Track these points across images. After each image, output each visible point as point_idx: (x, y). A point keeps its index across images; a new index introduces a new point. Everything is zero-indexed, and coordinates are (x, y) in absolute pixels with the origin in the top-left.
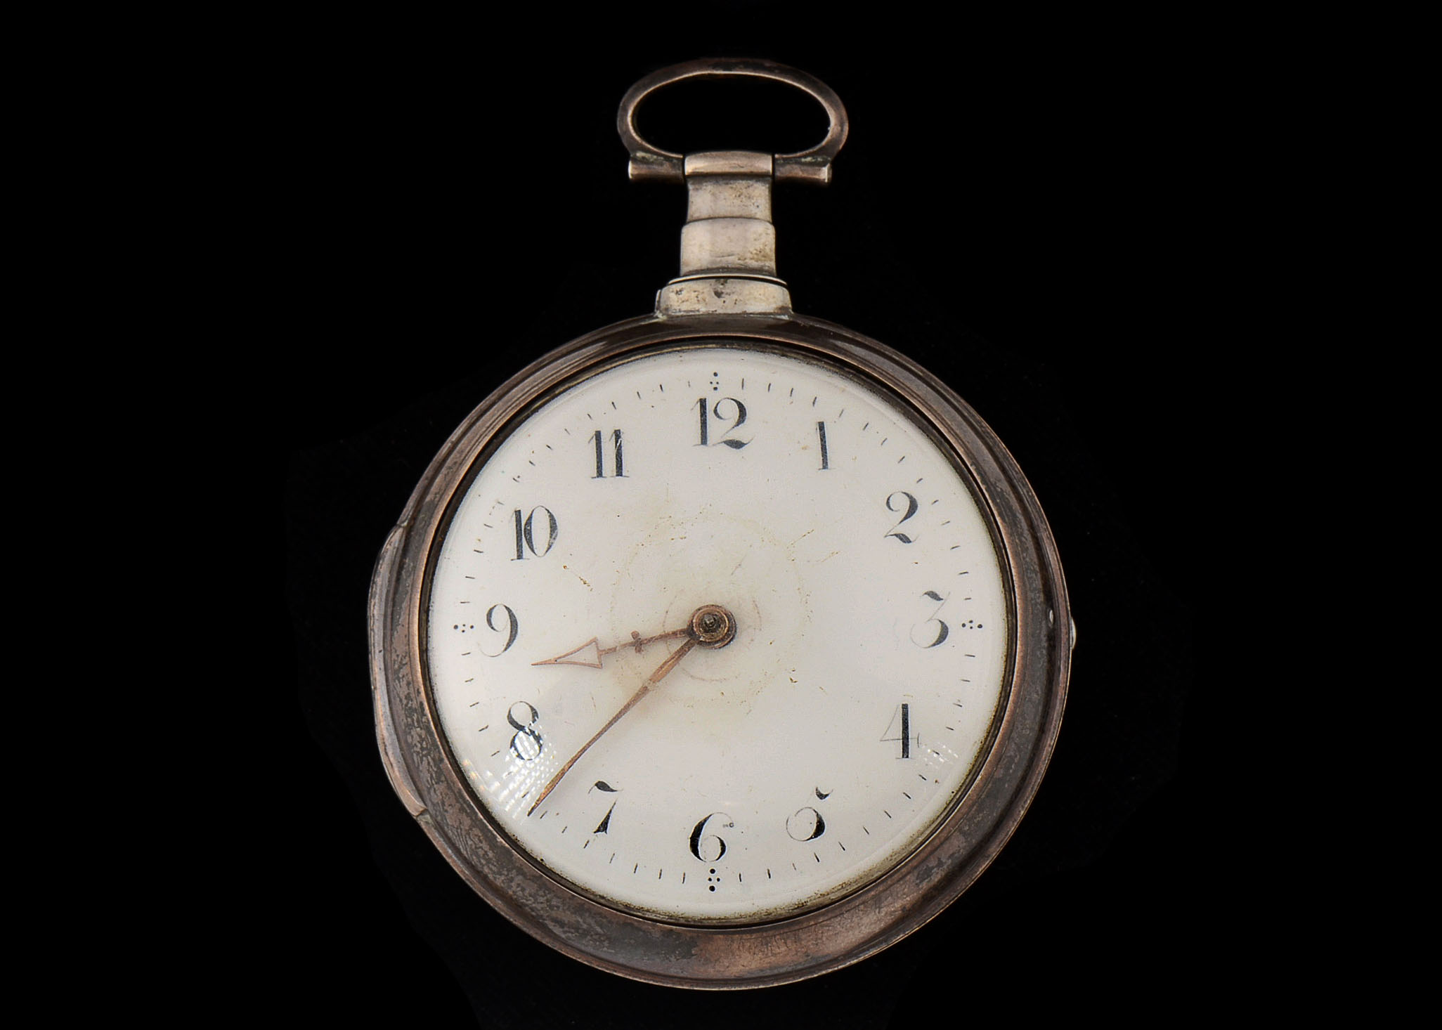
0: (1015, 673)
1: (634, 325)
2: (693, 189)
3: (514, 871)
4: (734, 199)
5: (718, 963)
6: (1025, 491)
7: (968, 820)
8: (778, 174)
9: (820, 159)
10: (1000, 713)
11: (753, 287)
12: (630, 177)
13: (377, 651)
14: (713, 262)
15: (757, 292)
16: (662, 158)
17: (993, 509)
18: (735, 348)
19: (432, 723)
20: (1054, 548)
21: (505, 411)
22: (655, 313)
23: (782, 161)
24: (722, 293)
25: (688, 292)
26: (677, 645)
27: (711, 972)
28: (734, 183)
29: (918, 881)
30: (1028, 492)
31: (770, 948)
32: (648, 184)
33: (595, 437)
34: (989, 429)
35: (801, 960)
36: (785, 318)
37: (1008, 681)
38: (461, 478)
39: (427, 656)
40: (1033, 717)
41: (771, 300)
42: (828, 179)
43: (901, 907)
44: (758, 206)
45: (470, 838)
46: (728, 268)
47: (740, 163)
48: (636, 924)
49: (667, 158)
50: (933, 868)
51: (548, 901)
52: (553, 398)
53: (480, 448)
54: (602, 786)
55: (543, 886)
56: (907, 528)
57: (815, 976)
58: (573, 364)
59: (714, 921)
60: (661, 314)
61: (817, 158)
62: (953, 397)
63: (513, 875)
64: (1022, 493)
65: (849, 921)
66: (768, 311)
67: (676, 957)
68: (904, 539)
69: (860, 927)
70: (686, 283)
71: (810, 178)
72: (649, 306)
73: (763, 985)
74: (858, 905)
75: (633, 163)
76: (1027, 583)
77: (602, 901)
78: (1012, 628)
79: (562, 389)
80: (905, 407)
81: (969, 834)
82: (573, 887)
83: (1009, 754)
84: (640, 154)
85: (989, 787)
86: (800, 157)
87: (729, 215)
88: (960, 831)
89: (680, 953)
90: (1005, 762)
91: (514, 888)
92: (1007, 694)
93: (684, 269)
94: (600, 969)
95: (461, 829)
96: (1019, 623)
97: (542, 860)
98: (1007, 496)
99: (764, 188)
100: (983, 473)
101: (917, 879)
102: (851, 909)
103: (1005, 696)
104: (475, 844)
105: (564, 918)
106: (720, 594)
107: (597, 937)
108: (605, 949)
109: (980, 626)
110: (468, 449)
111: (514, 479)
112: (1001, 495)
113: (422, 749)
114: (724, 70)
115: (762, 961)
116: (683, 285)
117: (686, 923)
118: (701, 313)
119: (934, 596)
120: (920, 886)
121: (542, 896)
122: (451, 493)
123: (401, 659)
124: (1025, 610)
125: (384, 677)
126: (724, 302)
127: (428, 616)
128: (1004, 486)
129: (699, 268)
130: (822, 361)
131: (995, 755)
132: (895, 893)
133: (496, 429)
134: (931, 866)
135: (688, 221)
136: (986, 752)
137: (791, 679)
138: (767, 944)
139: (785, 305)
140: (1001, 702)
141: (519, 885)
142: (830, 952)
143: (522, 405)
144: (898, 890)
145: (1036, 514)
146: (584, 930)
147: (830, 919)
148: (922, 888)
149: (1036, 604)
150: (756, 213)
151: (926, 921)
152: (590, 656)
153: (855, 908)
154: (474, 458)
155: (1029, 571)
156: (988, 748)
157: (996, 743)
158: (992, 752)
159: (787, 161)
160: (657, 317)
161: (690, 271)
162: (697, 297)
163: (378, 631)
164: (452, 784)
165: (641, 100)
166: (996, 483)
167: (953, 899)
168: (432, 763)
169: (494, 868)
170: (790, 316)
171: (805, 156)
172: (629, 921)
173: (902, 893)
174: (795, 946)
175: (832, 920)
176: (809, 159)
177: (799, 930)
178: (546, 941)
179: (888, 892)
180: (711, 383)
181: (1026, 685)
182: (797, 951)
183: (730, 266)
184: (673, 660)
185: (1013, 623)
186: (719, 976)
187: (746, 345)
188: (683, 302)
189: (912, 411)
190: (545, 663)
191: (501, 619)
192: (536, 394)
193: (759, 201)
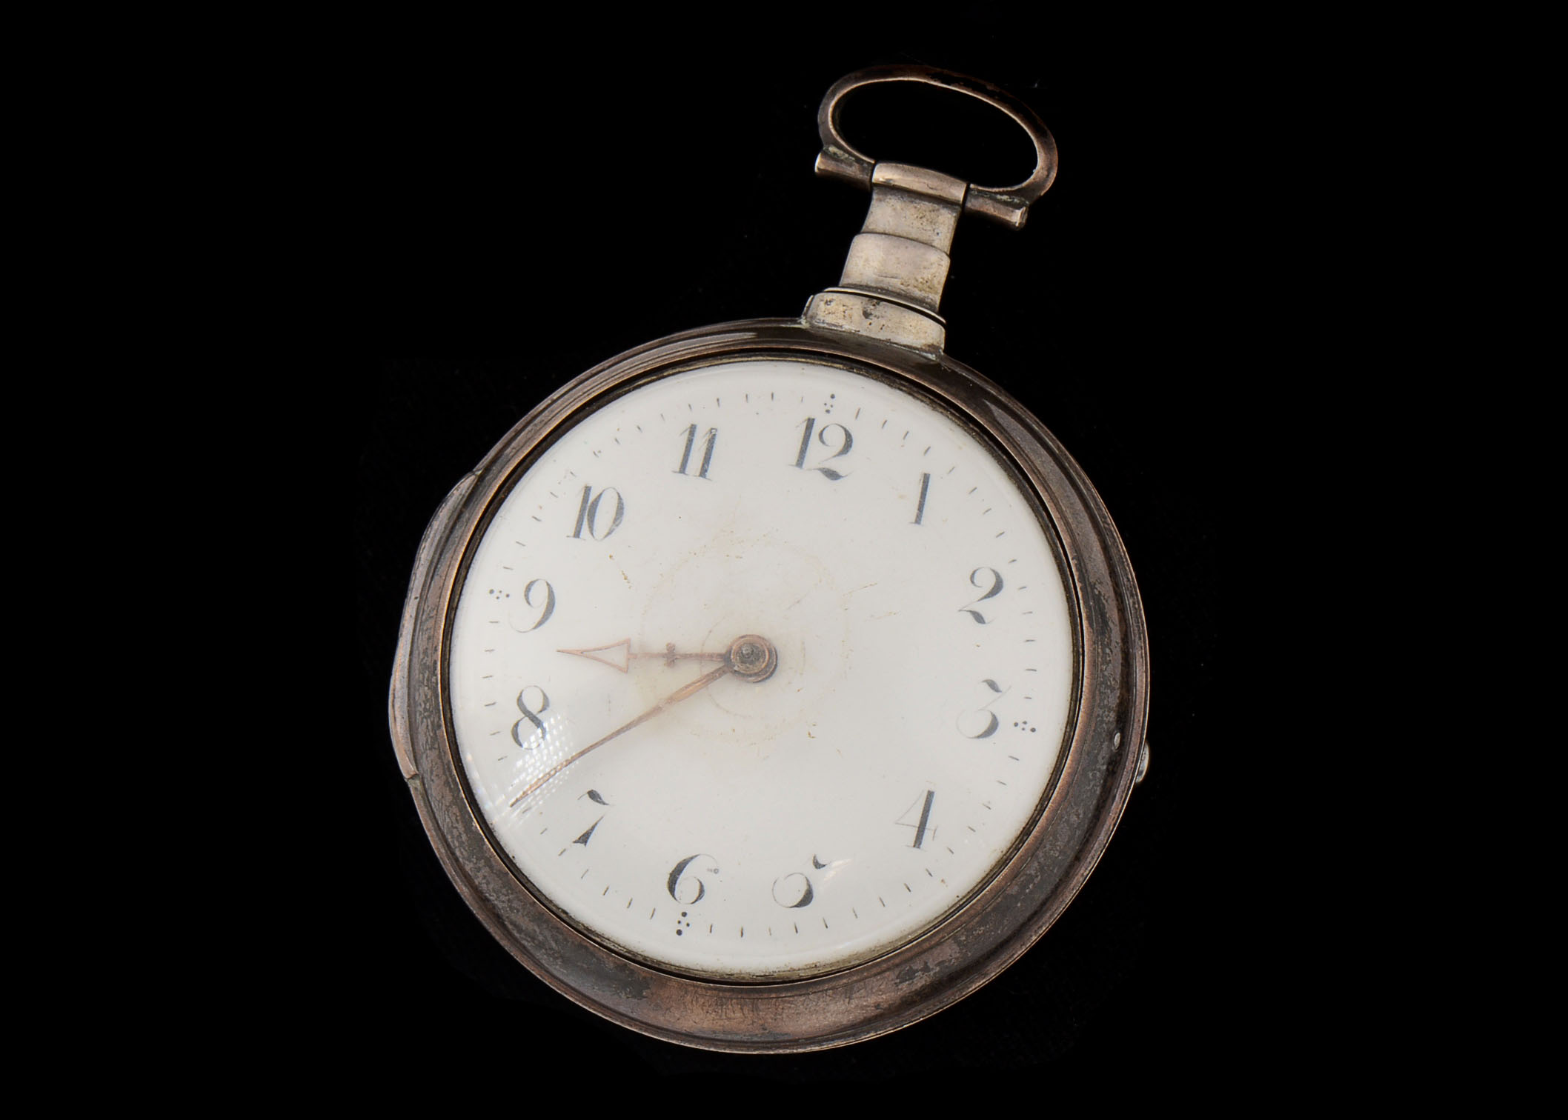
0: (1057, 789)
1: (774, 325)
2: (877, 200)
3: (483, 861)
4: (915, 219)
5: (668, 1011)
6: (1131, 601)
7: (967, 930)
8: (969, 205)
9: (1016, 200)
10: (1030, 827)
11: (905, 316)
12: (816, 170)
13: (413, 597)
14: (877, 281)
15: (909, 322)
16: (853, 159)
17: (1082, 610)
18: (862, 375)
19: (439, 685)
20: (1146, 668)
21: (606, 380)
22: (801, 318)
23: (976, 193)
24: (871, 314)
25: (837, 305)
26: (710, 667)
27: (661, 1019)
28: (919, 203)
29: (898, 981)
30: (1134, 603)
31: (724, 1010)
32: (833, 182)
33: (689, 430)
34: (1114, 527)
35: (757, 1032)
36: (932, 357)
37: (1048, 795)
38: (541, 438)
39: (455, 614)
40: (1066, 840)
41: (922, 335)
42: (1020, 224)
43: (875, 1003)
44: (938, 234)
45: (448, 815)
46: (887, 290)
47: (930, 183)
48: (592, 948)
49: (858, 160)
50: (917, 971)
51: (509, 900)
52: (659, 379)
53: (569, 412)
54: (593, 795)
55: (507, 884)
56: (985, 608)
57: (772, 1053)
58: (690, 349)
59: (673, 967)
60: (805, 321)
61: (1014, 199)
62: (1084, 483)
63: (480, 865)
64: (1127, 602)
65: (814, 1003)
66: (914, 345)
67: (626, 994)
68: (979, 618)
69: (824, 1013)
70: (838, 294)
71: (1000, 218)
72: (797, 309)
73: (715, 1048)
74: (827, 990)
75: (822, 157)
76: (1097, 698)
77: (563, 916)
78: (1068, 741)
79: (671, 372)
80: (1020, 481)
81: (964, 945)
82: (537, 894)
83: (1028, 872)
84: (832, 149)
85: (998, 901)
86: (996, 193)
87: (905, 235)
88: (955, 938)
89: (630, 992)
90: (1022, 879)
91: (480, 879)
92: (1043, 809)
93: (844, 280)
94: (552, 987)
95: (442, 804)
96: (1075, 738)
97: (514, 857)
98: (1104, 601)
99: (950, 216)
100: (1084, 571)
101: (897, 978)
102: (819, 992)
103: (1040, 810)
104: (452, 822)
105: (522, 924)
106: (769, 626)
107: (551, 952)
108: (558, 967)
109: (1033, 730)
110: (559, 410)
111: (594, 453)
112: (1097, 599)
113: (425, 708)
114: (943, 83)
115: (715, 1022)
116: (835, 296)
117: (643, 961)
118: (843, 330)
119: (993, 685)
120: (900, 987)
121: (503, 894)
122: (526, 452)
123: (430, 611)
124: (1087, 725)
125: (413, 626)
126: (870, 324)
127: (467, 572)
128: (1106, 590)
129: (858, 283)
130: (948, 411)
131: (1012, 870)
132: (870, 987)
133: (591, 397)
134: (915, 968)
135: (862, 231)
136: (1004, 863)
137: (809, 734)
138: (722, 1005)
139: (935, 343)
140: (1035, 815)
141: (484, 877)
142: (789, 1031)
143: (625, 378)
144: (874, 984)
145: (1136, 628)
146: (540, 942)
147: (793, 996)
148: (901, 989)
149: (1102, 722)
150: (933, 240)
151: (902, 1026)
152: (619, 657)
153: (823, 991)
154: (560, 421)
155: (1103, 686)
156: (1006, 860)
157: (1016, 856)
158: (1009, 865)
159: (981, 194)
160: (800, 323)
161: (849, 284)
162: (844, 312)
163: (420, 576)
164: (443, 754)
165: (848, 93)
166: (1095, 584)
167: (937, 1010)
168: (430, 727)
169: (465, 853)
170: (938, 356)
171: (1001, 194)
172: (585, 944)
173: (876, 989)
174: (751, 1015)
175: (796, 998)
176: (1005, 198)
177: (758, 999)
178: (504, 943)
179: (862, 984)
180: (825, 404)
181: (1066, 804)
182: (753, 1022)
183: (890, 288)
184: (699, 683)
185: (1069, 735)
186: (670, 1027)
187: (874, 373)
188: (830, 313)
189: (1027, 486)
190: (568, 652)
191: (539, 595)
192: (643, 371)
193: (941, 228)
